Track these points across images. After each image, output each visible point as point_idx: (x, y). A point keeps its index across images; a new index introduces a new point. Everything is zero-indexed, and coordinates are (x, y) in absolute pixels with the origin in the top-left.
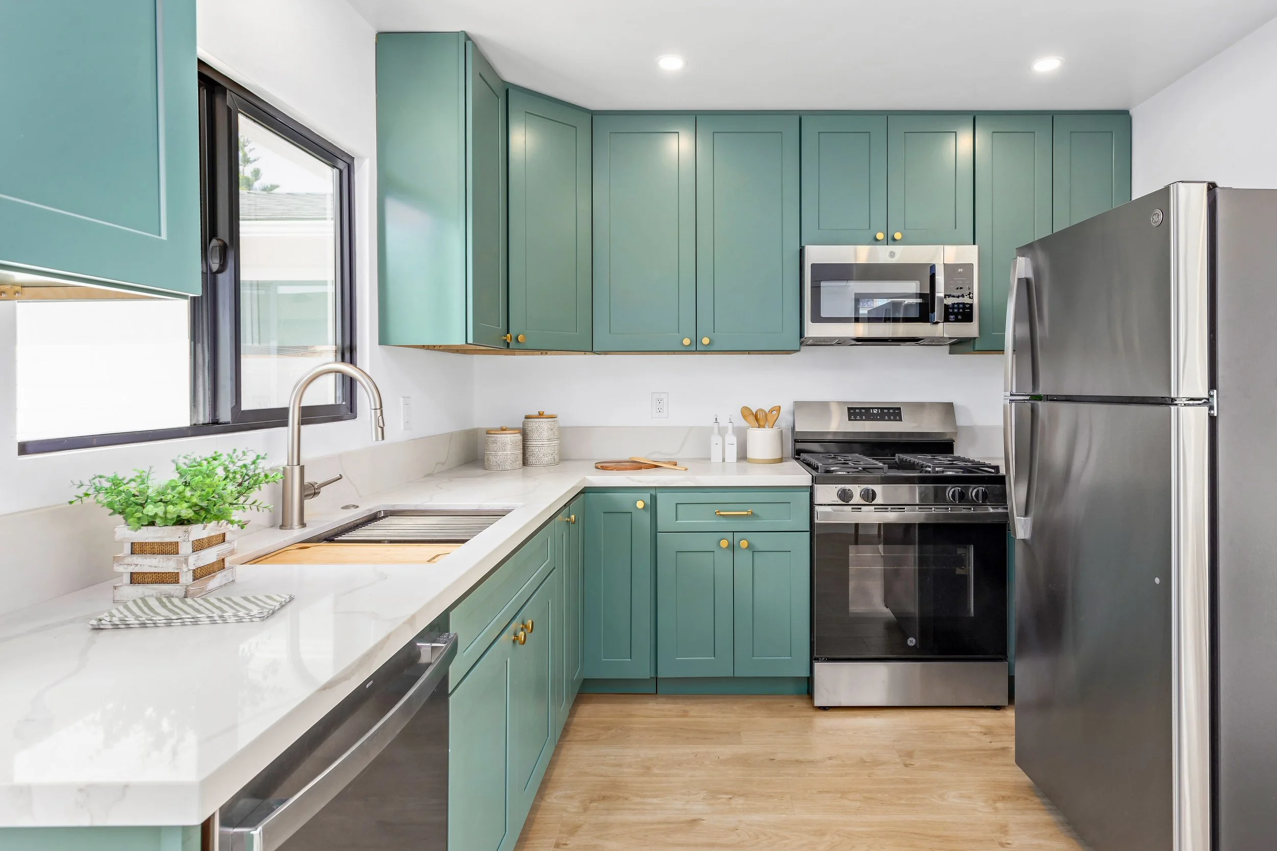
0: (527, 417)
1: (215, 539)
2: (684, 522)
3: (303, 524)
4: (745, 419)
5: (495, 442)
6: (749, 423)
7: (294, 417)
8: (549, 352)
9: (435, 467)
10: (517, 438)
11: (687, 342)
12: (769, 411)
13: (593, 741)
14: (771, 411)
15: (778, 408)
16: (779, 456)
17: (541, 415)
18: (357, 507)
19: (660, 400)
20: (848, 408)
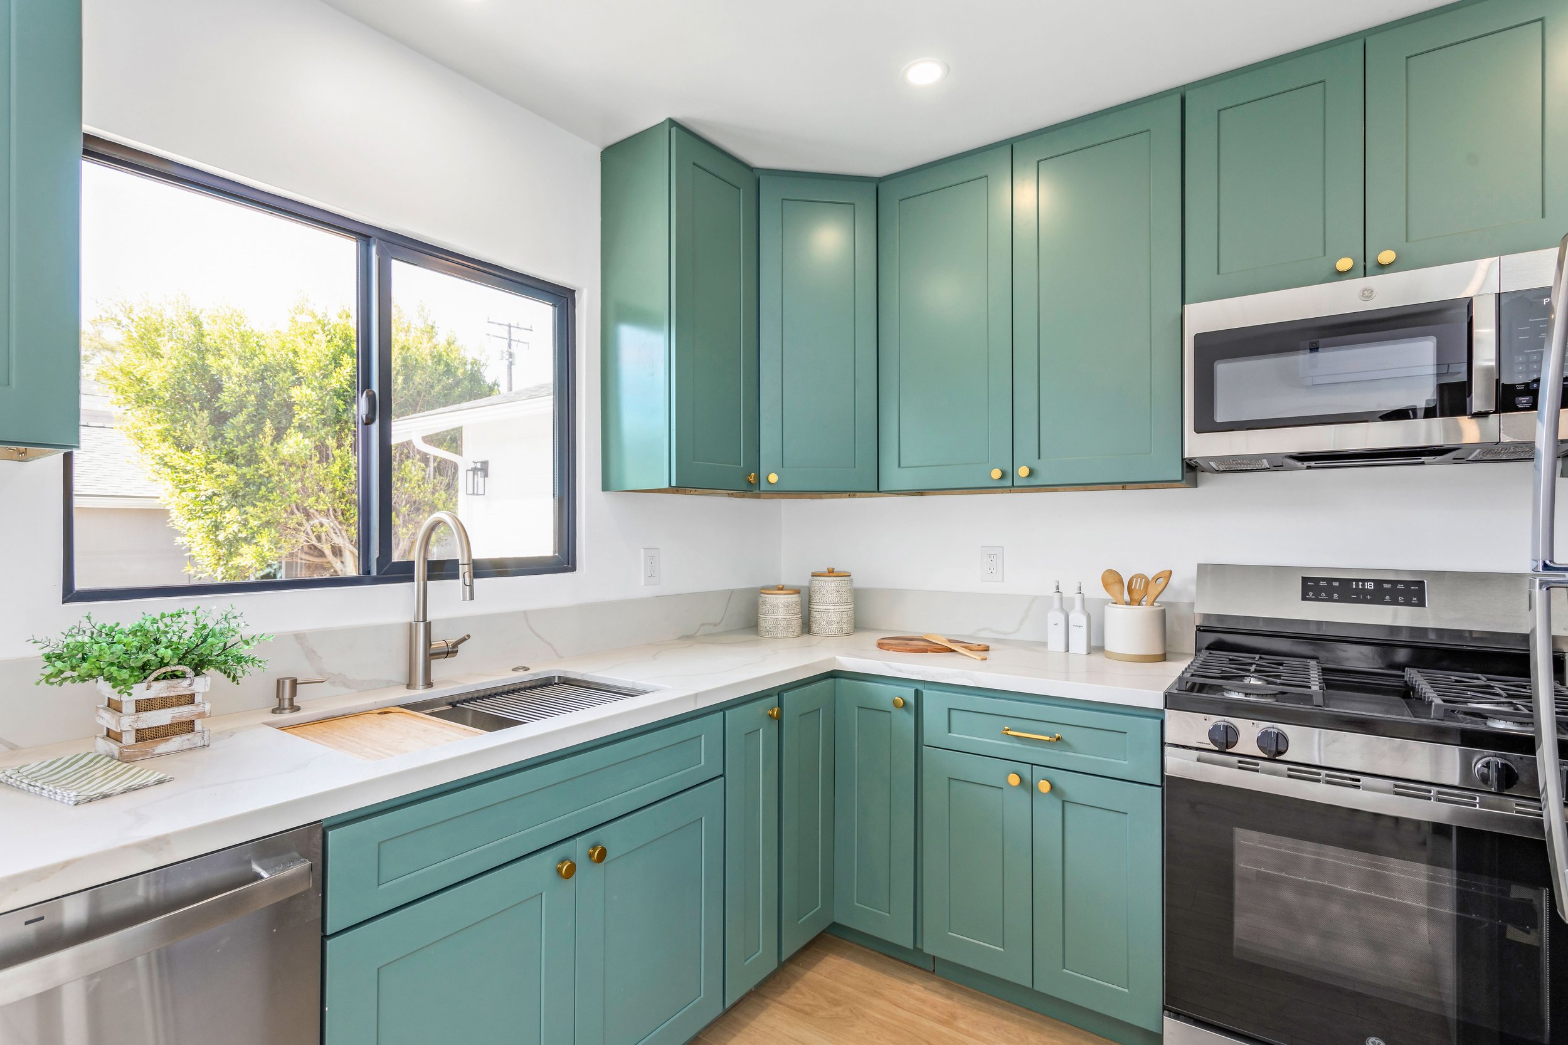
0: (813, 575)
1: (174, 700)
2: (958, 737)
3: (429, 684)
4: (1107, 589)
5: (764, 603)
6: (1112, 595)
7: (419, 571)
8: (858, 494)
9: (700, 627)
10: (795, 600)
11: (996, 474)
12: (1153, 578)
13: (804, 1014)
14: (1156, 578)
15: (1168, 573)
16: (1158, 651)
17: (831, 572)
18: (528, 669)
19: (992, 557)
20: (1303, 578)
